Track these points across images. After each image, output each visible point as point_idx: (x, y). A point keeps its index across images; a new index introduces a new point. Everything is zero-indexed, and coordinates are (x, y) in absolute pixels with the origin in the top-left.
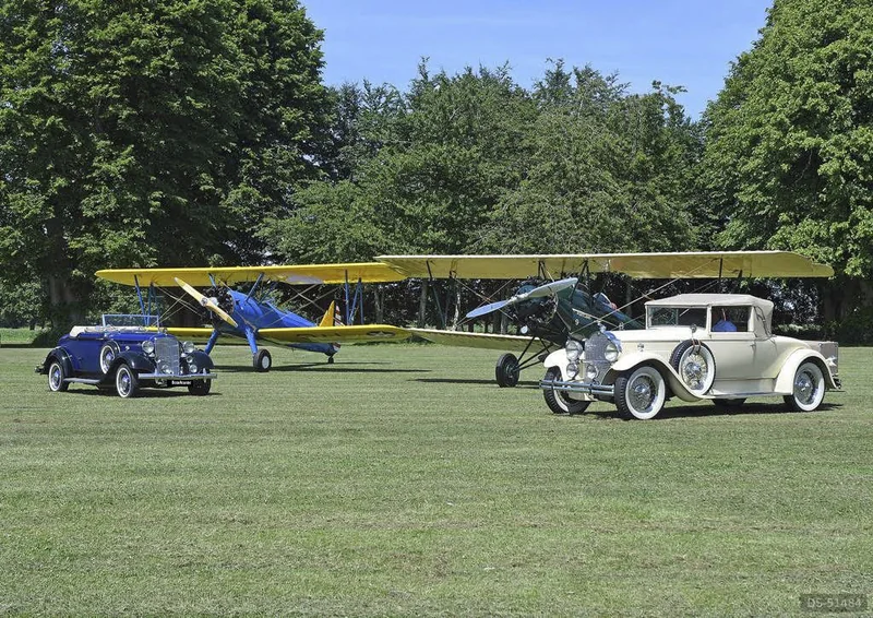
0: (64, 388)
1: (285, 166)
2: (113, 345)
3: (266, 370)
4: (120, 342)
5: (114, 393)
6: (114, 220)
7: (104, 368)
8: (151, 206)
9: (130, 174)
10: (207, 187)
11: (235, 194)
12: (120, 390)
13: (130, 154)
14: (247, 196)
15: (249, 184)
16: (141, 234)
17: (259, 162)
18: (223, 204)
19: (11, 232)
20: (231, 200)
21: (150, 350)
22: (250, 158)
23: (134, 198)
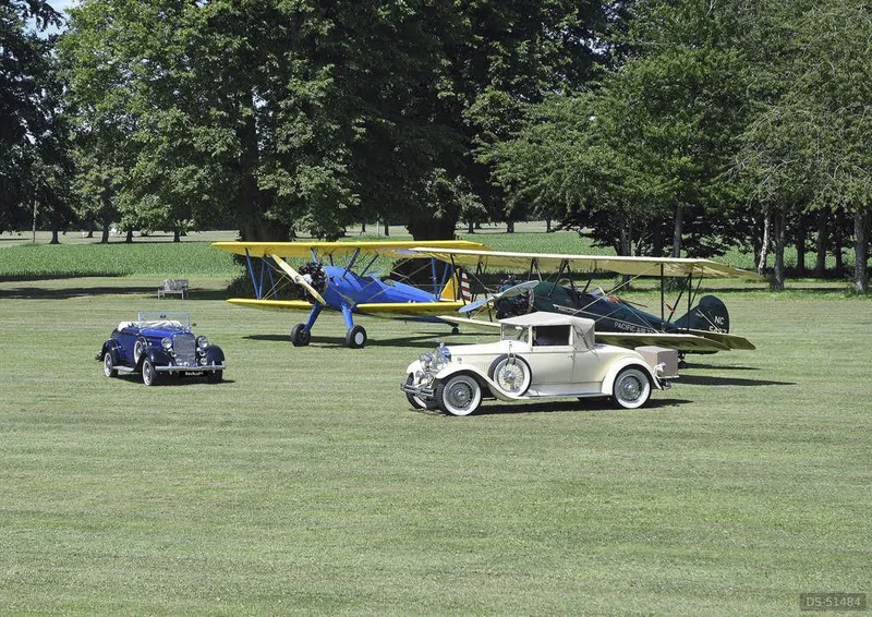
0: (114, 374)
1: (545, 61)
2: (142, 341)
3: (361, 346)
4: (147, 337)
5: (141, 381)
6: (313, 152)
7: (137, 359)
8: (356, 133)
9: (330, 98)
10: (445, 94)
11: (482, 100)
12: (146, 379)
13: (328, 75)
14: (495, 102)
15: (497, 87)
16: (341, 168)
17: (513, 58)
18: (466, 113)
19: (195, 172)
20: (475, 108)
21: (169, 346)
22: (498, 53)
23: (334, 127)
